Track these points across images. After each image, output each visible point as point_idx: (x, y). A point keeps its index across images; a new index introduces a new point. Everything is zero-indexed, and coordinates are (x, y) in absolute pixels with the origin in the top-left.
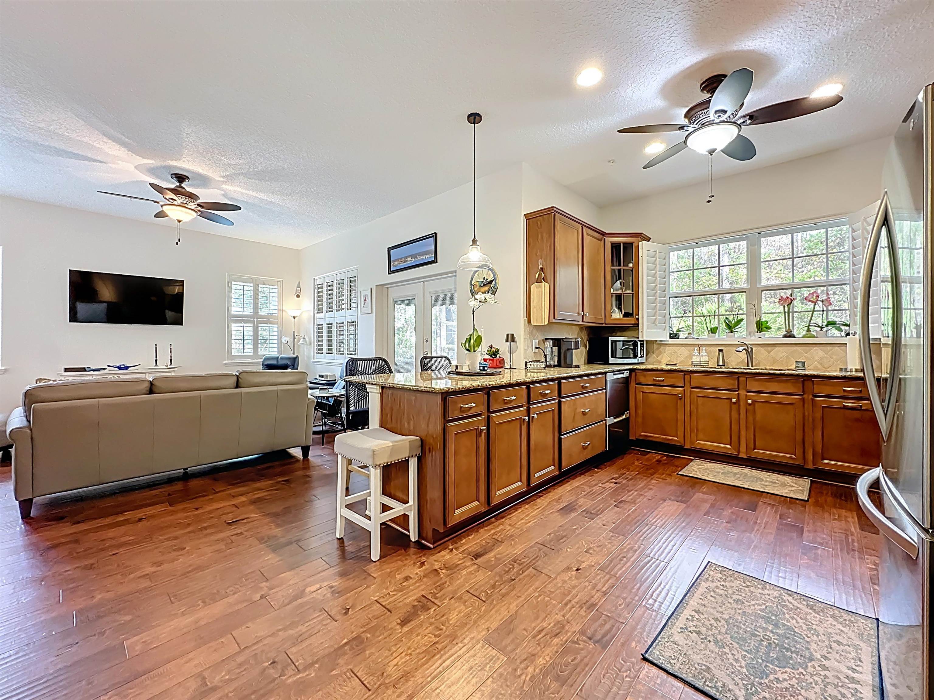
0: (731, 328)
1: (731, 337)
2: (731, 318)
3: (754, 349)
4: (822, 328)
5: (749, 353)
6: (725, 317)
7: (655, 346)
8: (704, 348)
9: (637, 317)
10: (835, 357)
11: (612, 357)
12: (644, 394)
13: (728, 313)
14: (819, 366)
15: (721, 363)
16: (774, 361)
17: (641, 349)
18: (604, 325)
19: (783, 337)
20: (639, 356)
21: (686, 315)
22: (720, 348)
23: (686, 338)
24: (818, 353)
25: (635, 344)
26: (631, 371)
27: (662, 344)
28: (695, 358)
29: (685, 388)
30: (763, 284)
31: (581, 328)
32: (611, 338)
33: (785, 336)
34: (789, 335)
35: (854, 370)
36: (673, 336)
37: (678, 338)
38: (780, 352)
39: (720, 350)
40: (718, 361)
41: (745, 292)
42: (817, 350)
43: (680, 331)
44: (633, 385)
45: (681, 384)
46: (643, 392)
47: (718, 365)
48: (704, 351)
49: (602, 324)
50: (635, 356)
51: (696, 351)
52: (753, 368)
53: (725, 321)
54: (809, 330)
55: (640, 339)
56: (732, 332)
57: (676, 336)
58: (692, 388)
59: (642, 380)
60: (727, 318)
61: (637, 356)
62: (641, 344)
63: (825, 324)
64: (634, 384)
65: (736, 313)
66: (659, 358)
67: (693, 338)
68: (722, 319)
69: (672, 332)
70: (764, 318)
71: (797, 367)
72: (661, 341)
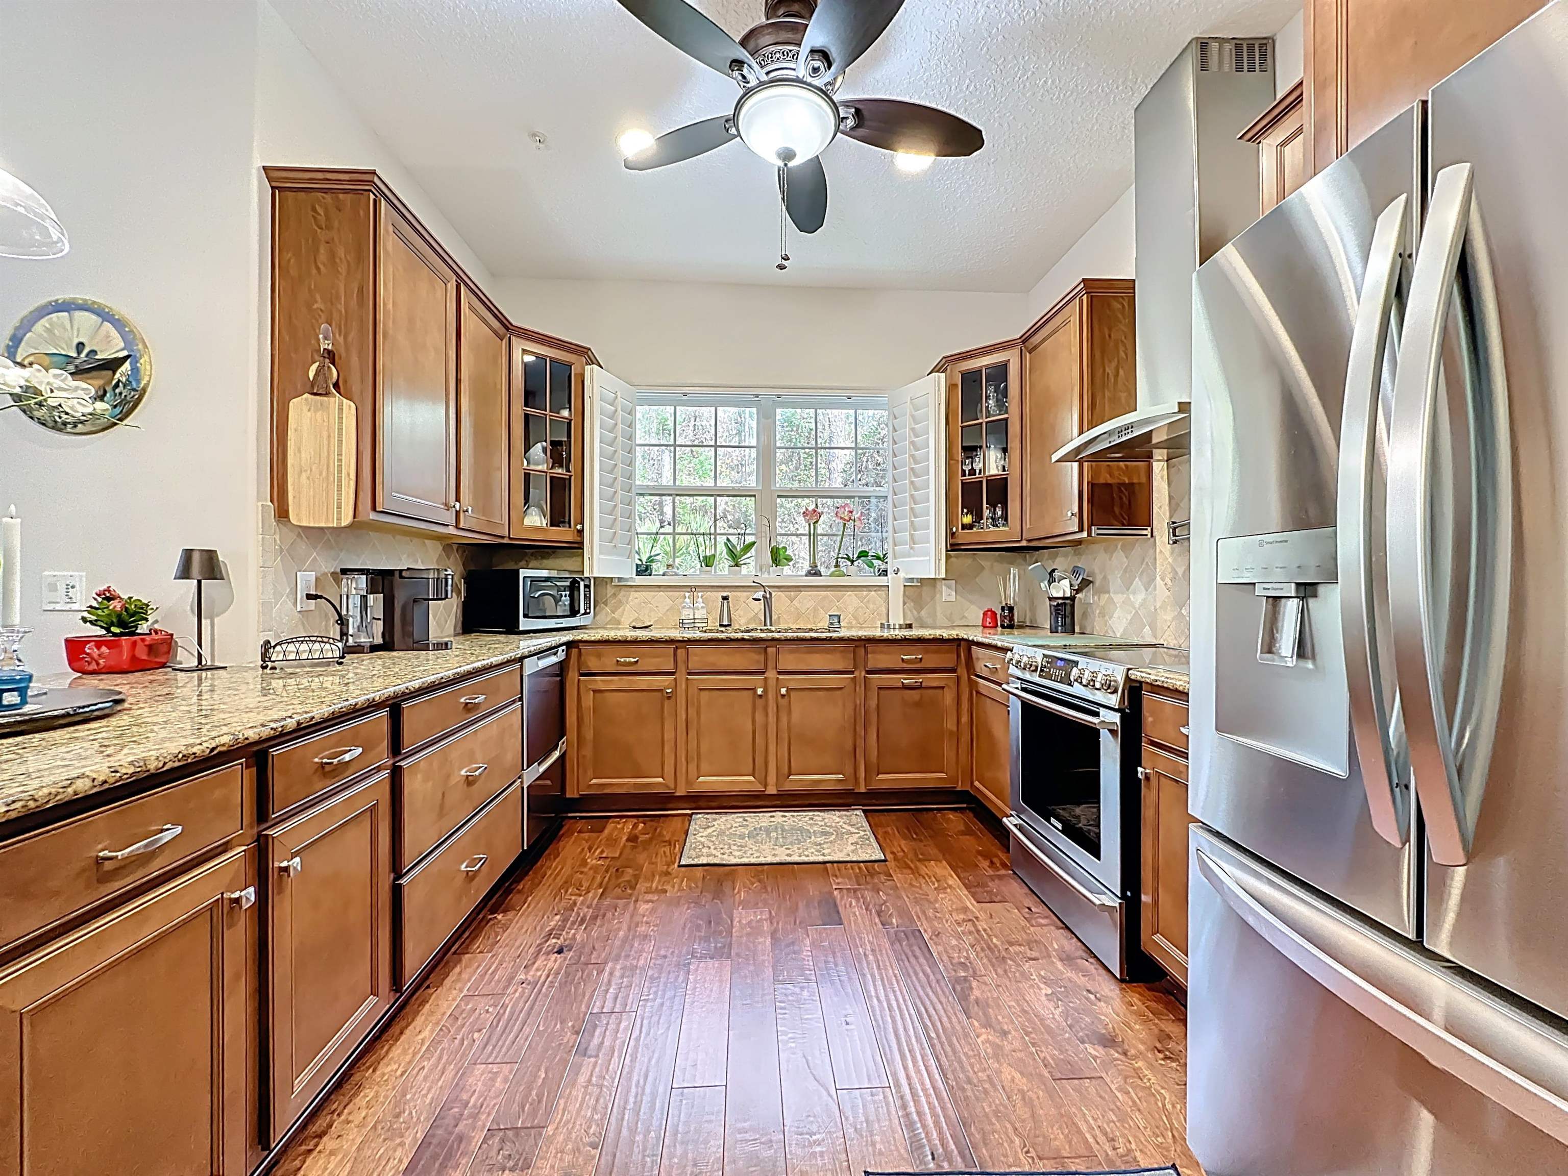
0: (735, 558)
1: (735, 574)
2: (734, 539)
3: (774, 594)
4: (852, 562)
5: (767, 601)
6: (725, 537)
7: (610, 591)
8: (700, 594)
9: (579, 527)
10: (871, 606)
11: (525, 616)
12: (598, 695)
13: (731, 531)
14: (854, 622)
15: (726, 623)
16: (799, 616)
17: (585, 595)
18: (506, 541)
19: (806, 576)
20: (582, 611)
21: (662, 530)
22: (725, 594)
23: (664, 575)
24: (851, 600)
25: (574, 587)
26: (570, 645)
27: (621, 585)
28: (687, 614)
29: (677, 675)
30: (778, 485)
31: (448, 545)
32: (523, 573)
33: (809, 574)
34: (814, 572)
35: (897, 627)
36: (644, 570)
37: (650, 575)
38: (806, 600)
39: (725, 598)
40: (721, 619)
41: (754, 496)
42: (850, 595)
43: (652, 561)
44: (573, 676)
45: (670, 667)
46: (594, 691)
47: (721, 625)
48: (700, 600)
49: (503, 537)
50: (574, 612)
51: (687, 600)
52: (773, 629)
53: (726, 544)
54: (837, 566)
55: (586, 574)
56: (737, 565)
57: (646, 569)
58: (689, 674)
59: (593, 664)
60: (728, 540)
61: (579, 611)
62: (585, 586)
63: (855, 556)
64: (576, 674)
65: (743, 532)
66: (616, 615)
67: (676, 575)
68: (722, 540)
69: (640, 563)
70: (782, 541)
71: (832, 624)
72: (620, 579)
